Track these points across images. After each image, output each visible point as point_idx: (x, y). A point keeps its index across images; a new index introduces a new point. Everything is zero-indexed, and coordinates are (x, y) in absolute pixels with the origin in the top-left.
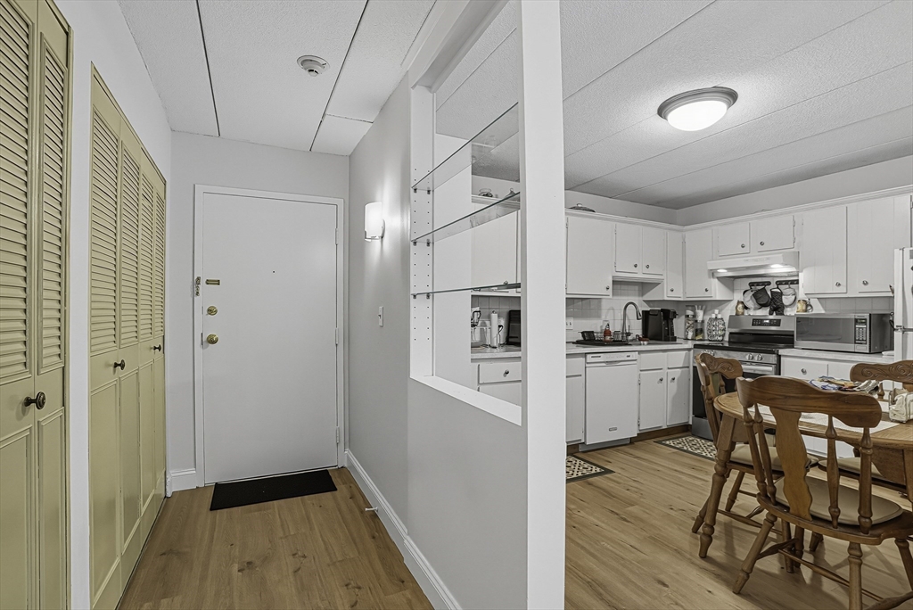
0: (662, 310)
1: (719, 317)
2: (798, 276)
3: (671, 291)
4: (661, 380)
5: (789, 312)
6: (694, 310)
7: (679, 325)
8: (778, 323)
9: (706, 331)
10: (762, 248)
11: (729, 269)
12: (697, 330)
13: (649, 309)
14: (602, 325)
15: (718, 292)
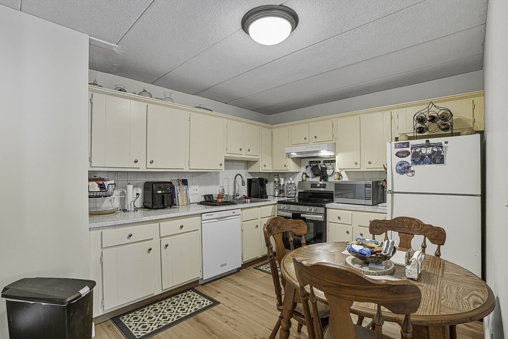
0: (259, 179)
1: (293, 182)
2: (335, 157)
3: (264, 166)
4: (257, 226)
5: (330, 179)
6: (279, 178)
7: (270, 188)
8: (324, 186)
9: (285, 191)
10: (315, 140)
11: (298, 153)
12: (280, 190)
13: (251, 178)
14: (219, 191)
15: (292, 167)
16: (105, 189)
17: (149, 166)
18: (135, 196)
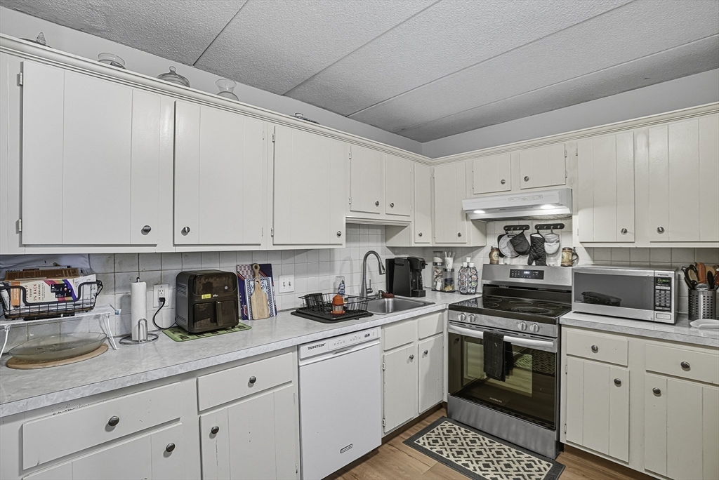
0: (409, 259)
1: (472, 265)
2: (570, 218)
3: (418, 236)
4: (412, 358)
5: (552, 262)
6: (442, 258)
7: (427, 275)
8: (539, 275)
9: (456, 281)
10: (527, 184)
11: (487, 210)
12: (446, 280)
13: (393, 256)
14: (334, 284)
15: (471, 237)
16: (71, 294)
17: (180, 239)
18: (157, 303)
